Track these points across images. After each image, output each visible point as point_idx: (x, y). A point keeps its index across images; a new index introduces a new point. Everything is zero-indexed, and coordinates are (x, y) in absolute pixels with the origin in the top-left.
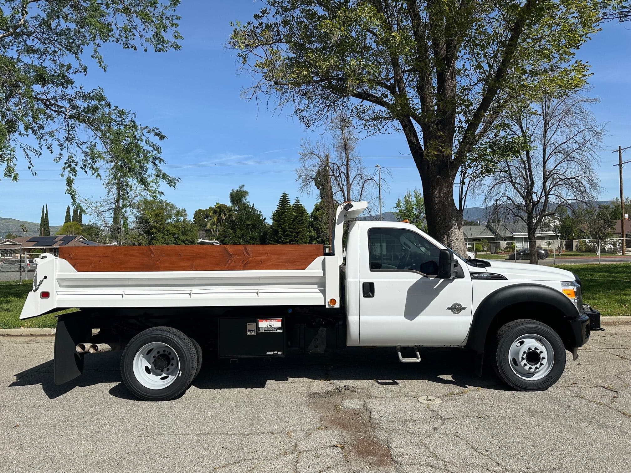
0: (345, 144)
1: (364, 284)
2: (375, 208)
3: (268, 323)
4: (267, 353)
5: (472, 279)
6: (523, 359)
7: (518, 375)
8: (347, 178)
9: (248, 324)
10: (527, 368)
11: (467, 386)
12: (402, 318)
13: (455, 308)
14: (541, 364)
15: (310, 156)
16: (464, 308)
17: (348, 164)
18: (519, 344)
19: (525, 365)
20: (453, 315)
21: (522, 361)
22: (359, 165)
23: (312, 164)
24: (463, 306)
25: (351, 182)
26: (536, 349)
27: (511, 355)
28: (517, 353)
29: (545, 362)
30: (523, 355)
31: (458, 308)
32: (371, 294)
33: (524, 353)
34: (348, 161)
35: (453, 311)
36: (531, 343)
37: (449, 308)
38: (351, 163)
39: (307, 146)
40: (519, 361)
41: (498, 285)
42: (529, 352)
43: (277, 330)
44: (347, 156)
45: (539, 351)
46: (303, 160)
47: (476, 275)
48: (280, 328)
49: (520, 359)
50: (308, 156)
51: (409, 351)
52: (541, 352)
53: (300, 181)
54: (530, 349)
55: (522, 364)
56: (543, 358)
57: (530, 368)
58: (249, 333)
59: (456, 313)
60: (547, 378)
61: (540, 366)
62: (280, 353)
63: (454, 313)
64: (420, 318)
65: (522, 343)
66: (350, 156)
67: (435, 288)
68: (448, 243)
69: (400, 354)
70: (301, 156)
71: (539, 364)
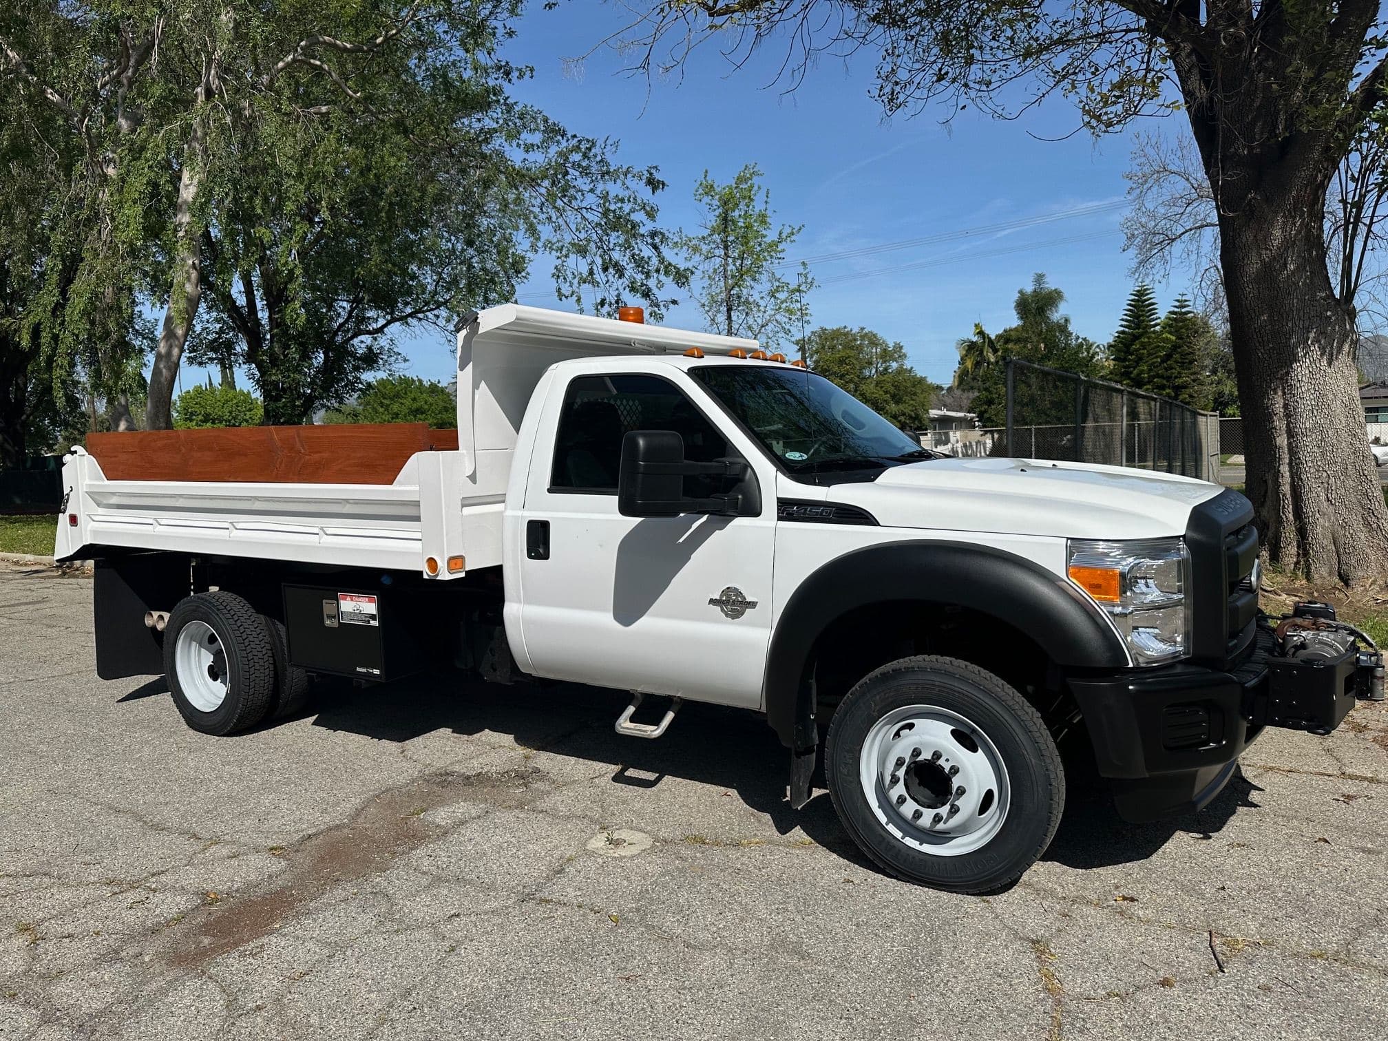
1: (528, 523)
3: (354, 603)
4: (358, 669)
5: (780, 519)
6: (894, 780)
7: (891, 828)
9: (324, 601)
10: (909, 809)
13: (729, 602)
14: (954, 809)
16: (752, 605)
19: (902, 800)
20: (726, 623)
21: (892, 786)
24: (749, 599)
26: (937, 755)
29: (965, 803)
30: (897, 767)
31: (736, 603)
32: (543, 552)
33: (900, 762)
35: (722, 610)
36: (931, 735)
37: (712, 601)
41: (852, 539)
42: (915, 762)
43: (369, 622)
45: (946, 766)
47: (794, 509)
48: (373, 617)
49: (889, 778)
52: (955, 771)
54: (916, 752)
55: (895, 793)
56: (961, 791)
57: (918, 815)
58: (328, 622)
59: (734, 617)
61: (950, 815)
62: (377, 672)
63: (727, 615)
64: (645, 623)
65: (909, 730)
67: (681, 541)
68: (1286, 406)
69: (631, 710)
70: (1130, 184)
71: (947, 807)
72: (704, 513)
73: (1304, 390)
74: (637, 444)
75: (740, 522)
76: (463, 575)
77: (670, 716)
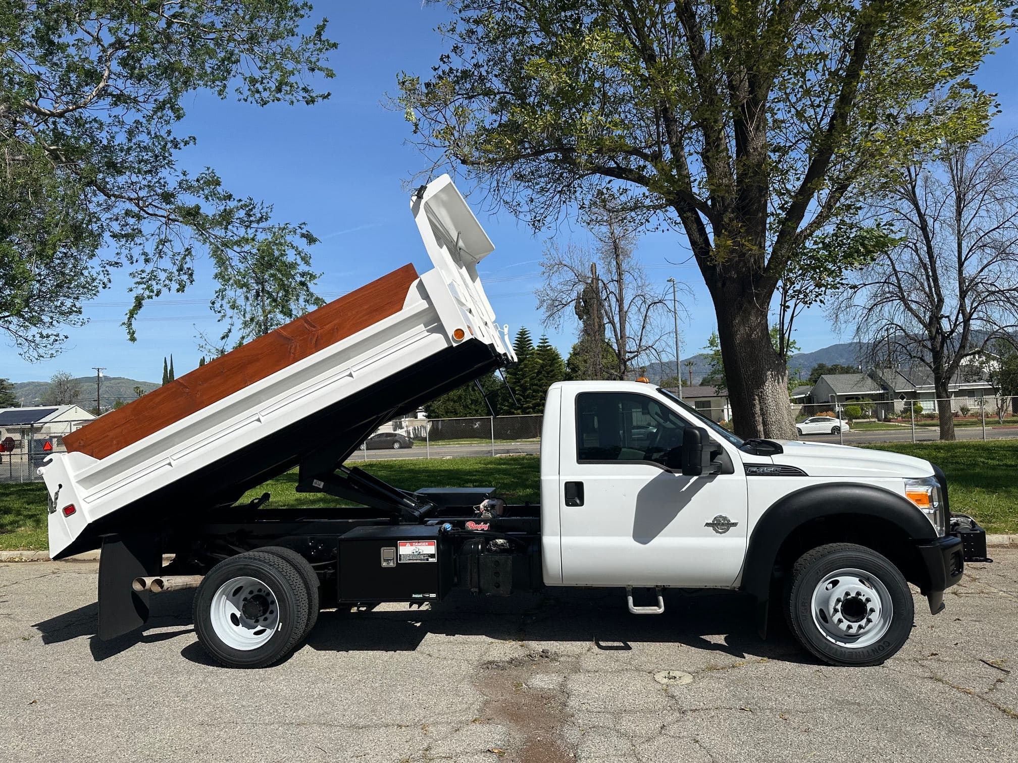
0: (616, 248)
1: (567, 484)
2: (668, 349)
3: (414, 547)
4: (414, 596)
5: (747, 475)
6: (836, 611)
7: (828, 638)
8: (620, 301)
9: (382, 549)
10: (844, 626)
11: (745, 655)
12: (628, 541)
13: (719, 524)
14: (869, 621)
15: (558, 268)
16: (735, 524)
17: (621, 279)
18: (831, 585)
19: (840, 621)
20: (716, 536)
21: (834, 615)
22: (639, 279)
23: (561, 280)
24: (732, 521)
25: (626, 308)
26: (858, 594)
27: (817, 604)
28: (826, 601)
29: (875, 617)
30: (837, 604)
31: (723, 524)
32: (578, 501)
33: (838, 600)
34: (620, 275)
35: (714, 529)
36: (850, 584)
37: (708, 525)
38: (627, 277)
39: (552, 251)
40: (829, 613)
41: (792, 484)
42: (846, 599)
43: (427, 560)
44: (619, 266)
45: (864, 599)
46: (547, 274)
47: (755, 469)
48: (432, 556)
49: (832, 611)
50: (555, 269)
51: (646, 595)
52: (868, 600)
53: (543, 309)
54: (847, 594)
55: (836, 619)
56: (872, 610)
57: (849, 627)
58: (384, 564)
59: (721, 533)
60: (881, 644)
61: (867, 624)
62: (433, 595)
63: (717, 532)
64: (658, 541)
65: (835, 583)
66: (624, 266)
67: (683, 490)
68: (761, 409)
69: (631, 598)
70: (543, 269)
71: (865, 620)
72: (696, 475)
73: (770, 401)
75: (720, 478)
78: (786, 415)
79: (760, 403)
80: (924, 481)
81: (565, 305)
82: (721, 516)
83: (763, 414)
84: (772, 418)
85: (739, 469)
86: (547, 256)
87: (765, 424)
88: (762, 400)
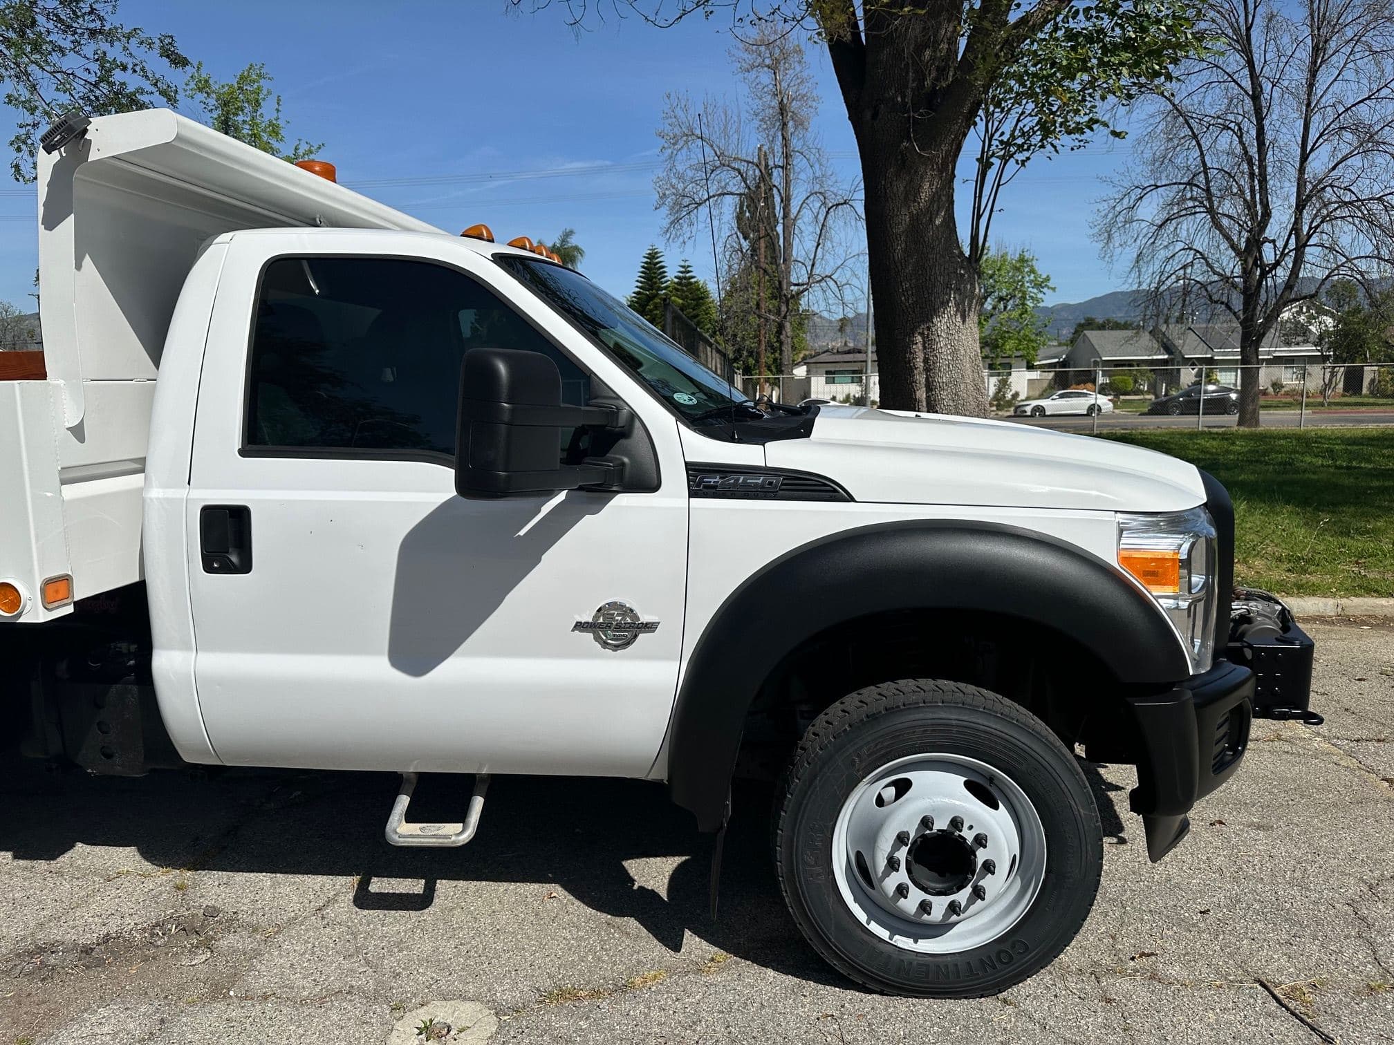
0: (783, 110)
1: (206, 510)
2: (855, 281)
5: (693, 494)
6: (892, 864)
7: (874, 928)
8: (786, 201)
10: (910, 904)
13: (609, 626)
14: (978, 893)
15: (686, 142)
16: (650, 627)
17: (788, 163)
18: (892, 790)
19: (902, 891)
20: (601, 657)
21: (886, 874)
22: (817, 166)
24: (645, 618)
25: (794, 211)
26: (956, 823)
27: (853, 837)
28: (867, 836)
29: (993, 884)
30: (896, 848)
31: (619, 627)
32: (234, 559)
33: (901, 839)
34: (787, 156)
35: (597, 638)
36: (939, 794)
37: (580, 626)
38: (798, 162)
39: (679, 112)
40: (876, 875)
41: (807, 523)
42: (923, 836)
44: (786, 142)
45: (969, 836)
46: (670, 151)
49: (882, 863)
50: (681, 143)
52: (981, 841)
53: (664, 210)
54: (926, 822)
55: (891, 884)
56: (989, 867)
57: (925, 907)
59: (616, 648)
60: (1006, 946)
61: (971, 901)
63: (605, 645)
64: (455, 667)
65: (903, 787)
66: (795, 143)
67: (522, 533)
68: (926, 360)
69: (403, 801)
70: (662, 142)
71: (968, 890)
72: (562, 489)
73: (942, 345)
74: (494, 373)
75: (623, 501)
76: (70, 609)
77: (478, 803)
78: (969, 371)
79: (925, 348)
80: (1175, 522)
81: (700, 204)
82: (613, 605)
83: (927, 370)
84: (943, 378)
85: (674, 478)
86: (670, 121)
87: (929, 387)
88: (928, 342)
